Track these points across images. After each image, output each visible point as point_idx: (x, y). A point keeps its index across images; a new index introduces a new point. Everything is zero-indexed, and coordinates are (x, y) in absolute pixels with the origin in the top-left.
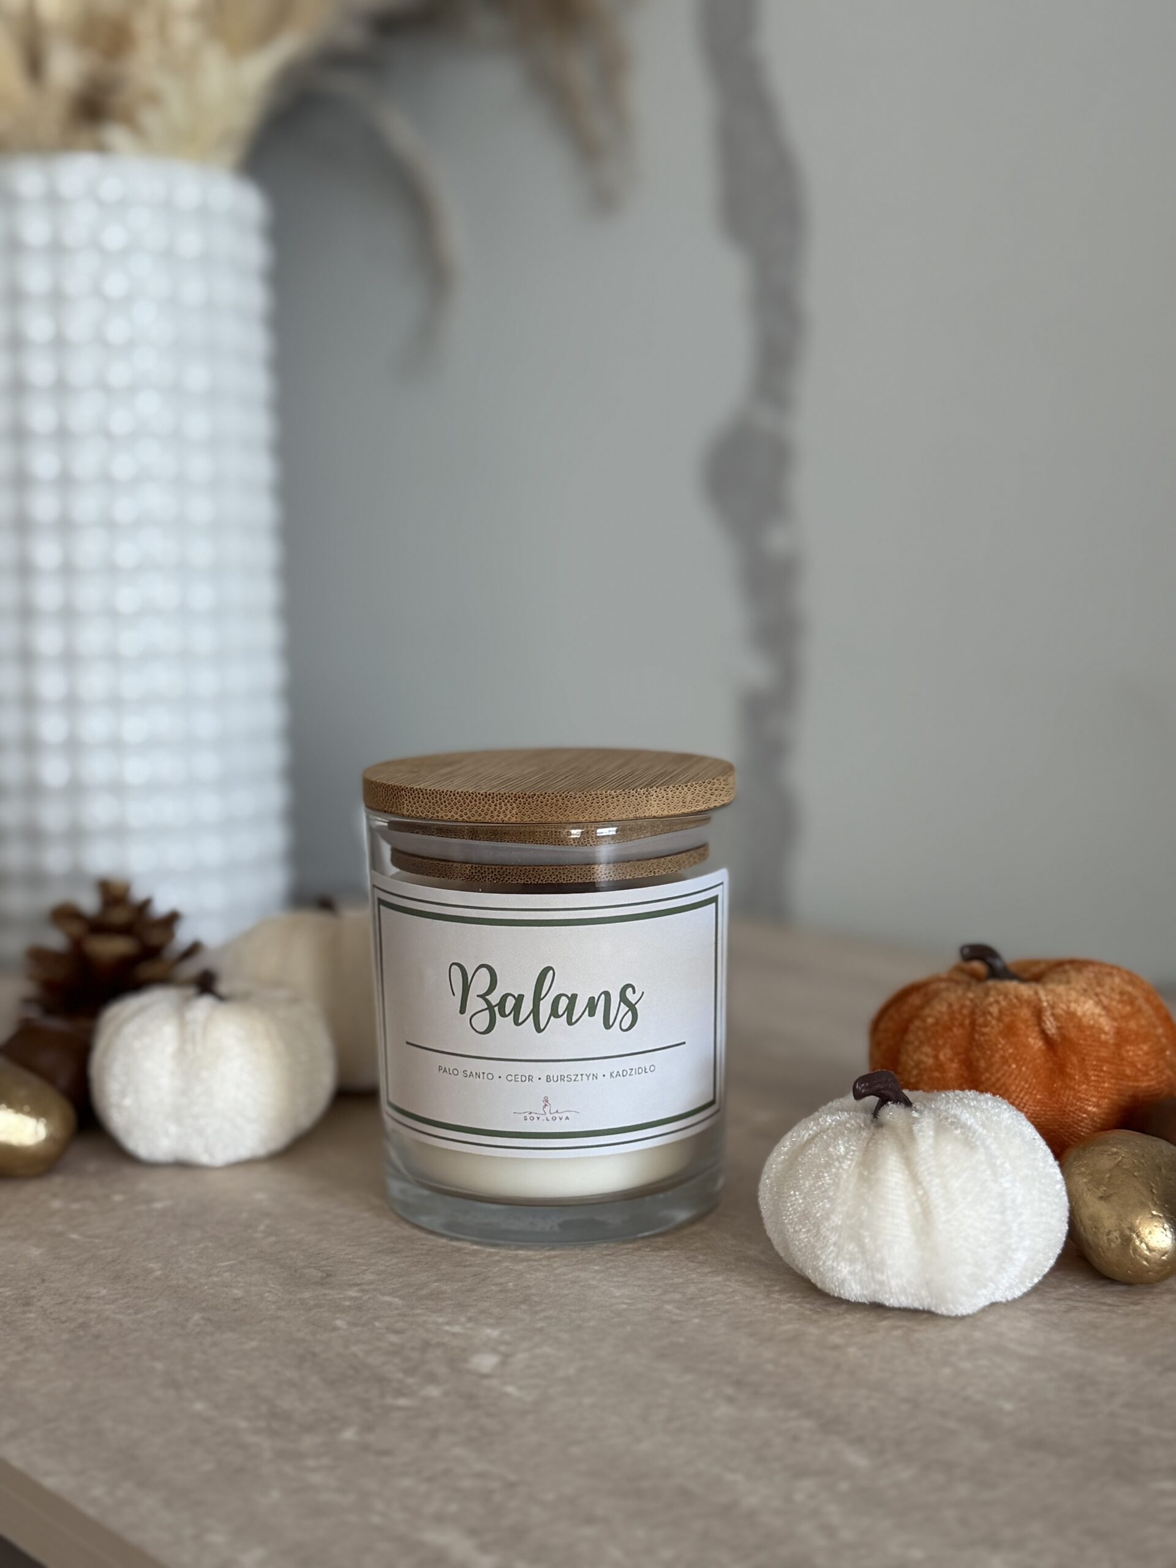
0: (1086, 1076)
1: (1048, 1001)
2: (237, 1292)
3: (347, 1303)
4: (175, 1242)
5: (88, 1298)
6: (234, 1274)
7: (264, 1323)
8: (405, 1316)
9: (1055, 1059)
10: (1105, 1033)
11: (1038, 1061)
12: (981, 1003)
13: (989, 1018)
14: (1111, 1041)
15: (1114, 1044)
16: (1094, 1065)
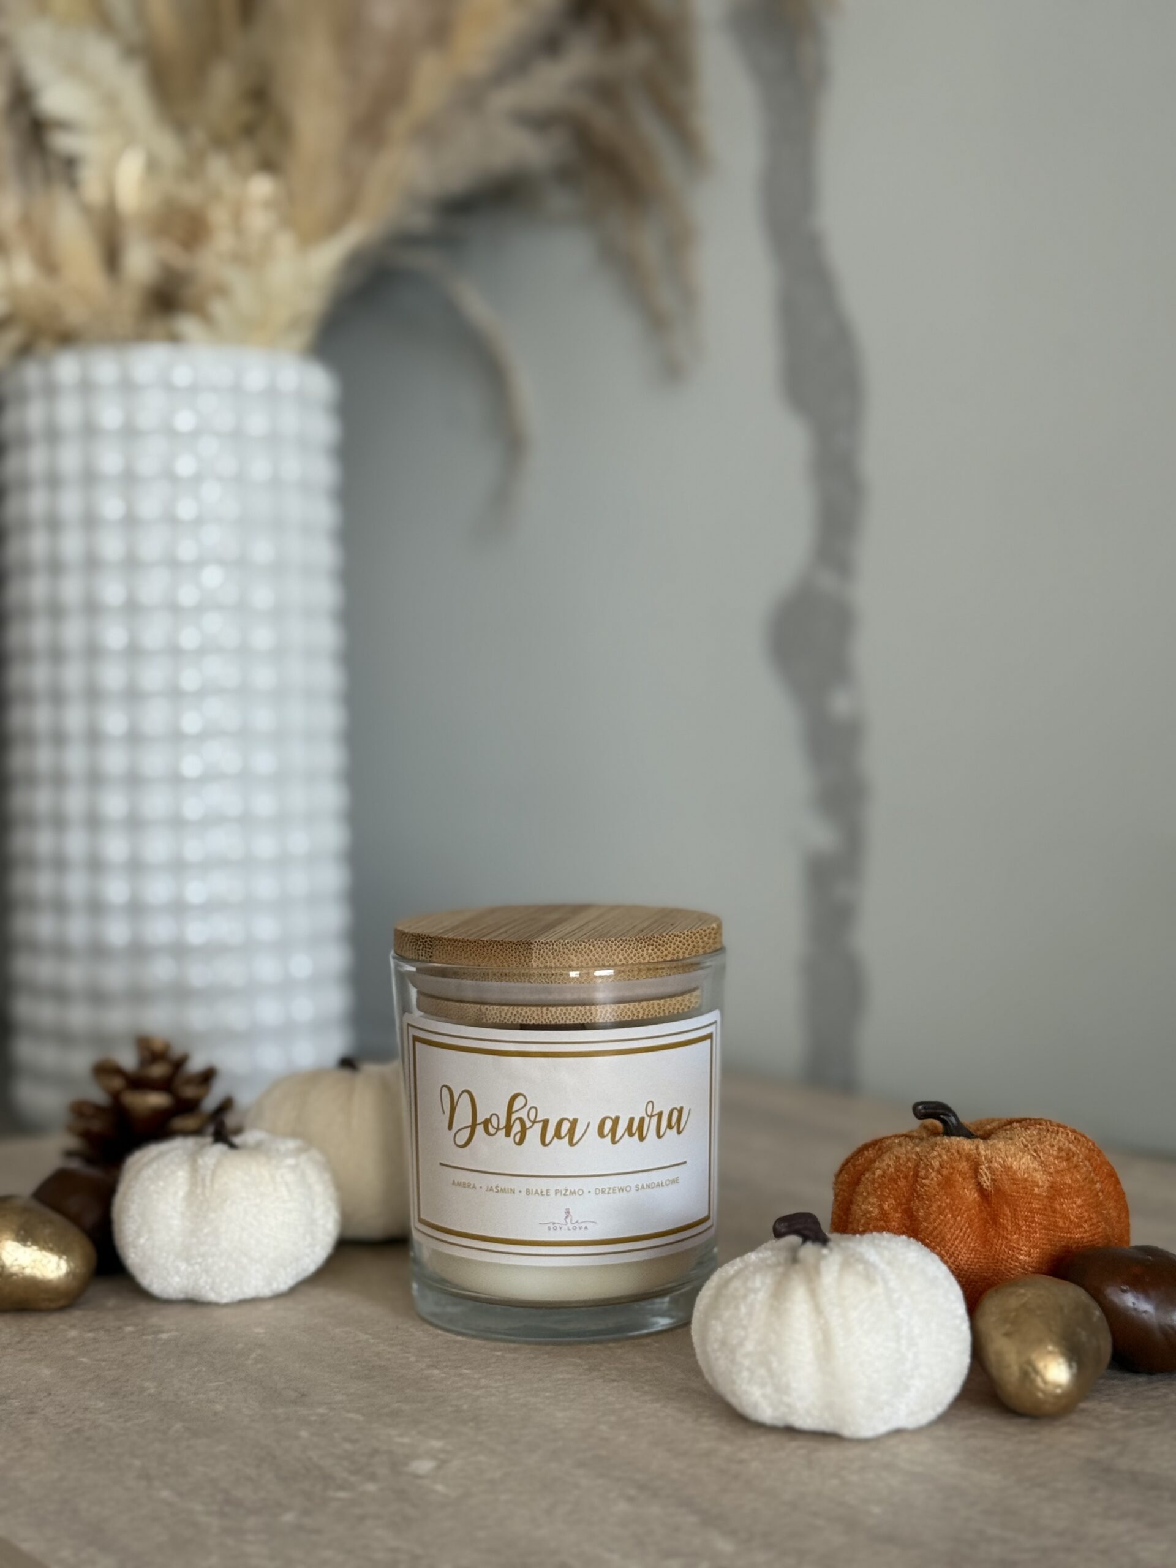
0: (1019, 1228)
1: (986, 1156)
2: (219, 1407)
3: (313, 1418)
4: (172, 1366)
5: (86, 1409)
6: (219, 1393)
7: (236, 1431)
8: (363, 1429)
9: (989, 1209)
10: (1038, 1187)
11: (973, 1211)
12: (926, 1156)
13: (930, 1170)
14: (1044, 1194)
15: (1047, 1197)
16: (1026, 1216)
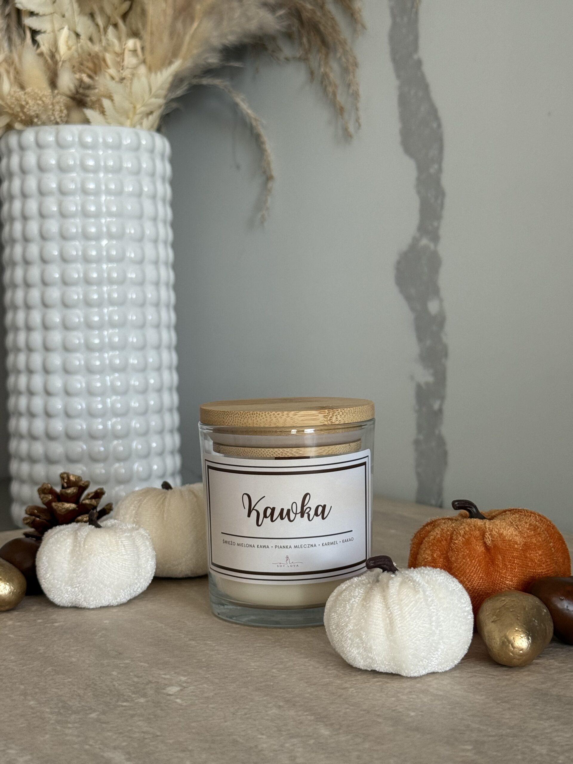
0: (506, 566)
1: (489, 528)
2: (74, 660)
3: (122, 665)
4: (56, 639)
5: (4, 660)
6: (76, 653)
7: (79, 672)
8: (147, 671)
9: (490, 556)
10: (517, 544)
11: (481, 557)
12: (457, 529)
13: (459, 536)
14: (520, 548)
15: (521, 550)
16: (510, 560)
